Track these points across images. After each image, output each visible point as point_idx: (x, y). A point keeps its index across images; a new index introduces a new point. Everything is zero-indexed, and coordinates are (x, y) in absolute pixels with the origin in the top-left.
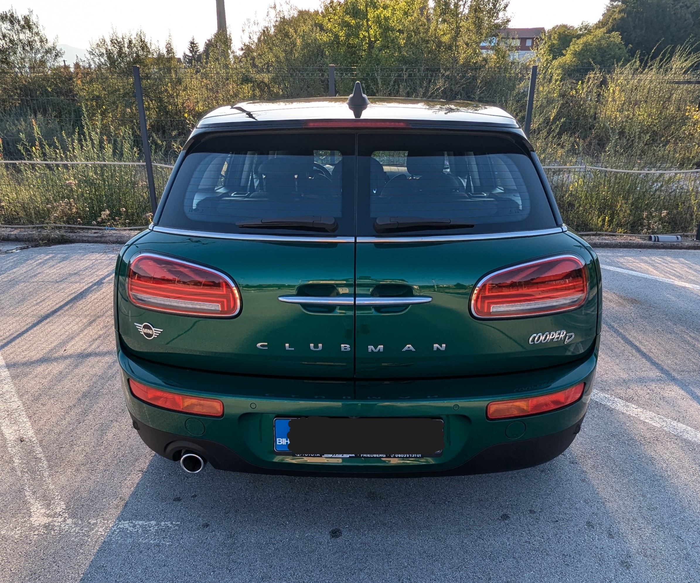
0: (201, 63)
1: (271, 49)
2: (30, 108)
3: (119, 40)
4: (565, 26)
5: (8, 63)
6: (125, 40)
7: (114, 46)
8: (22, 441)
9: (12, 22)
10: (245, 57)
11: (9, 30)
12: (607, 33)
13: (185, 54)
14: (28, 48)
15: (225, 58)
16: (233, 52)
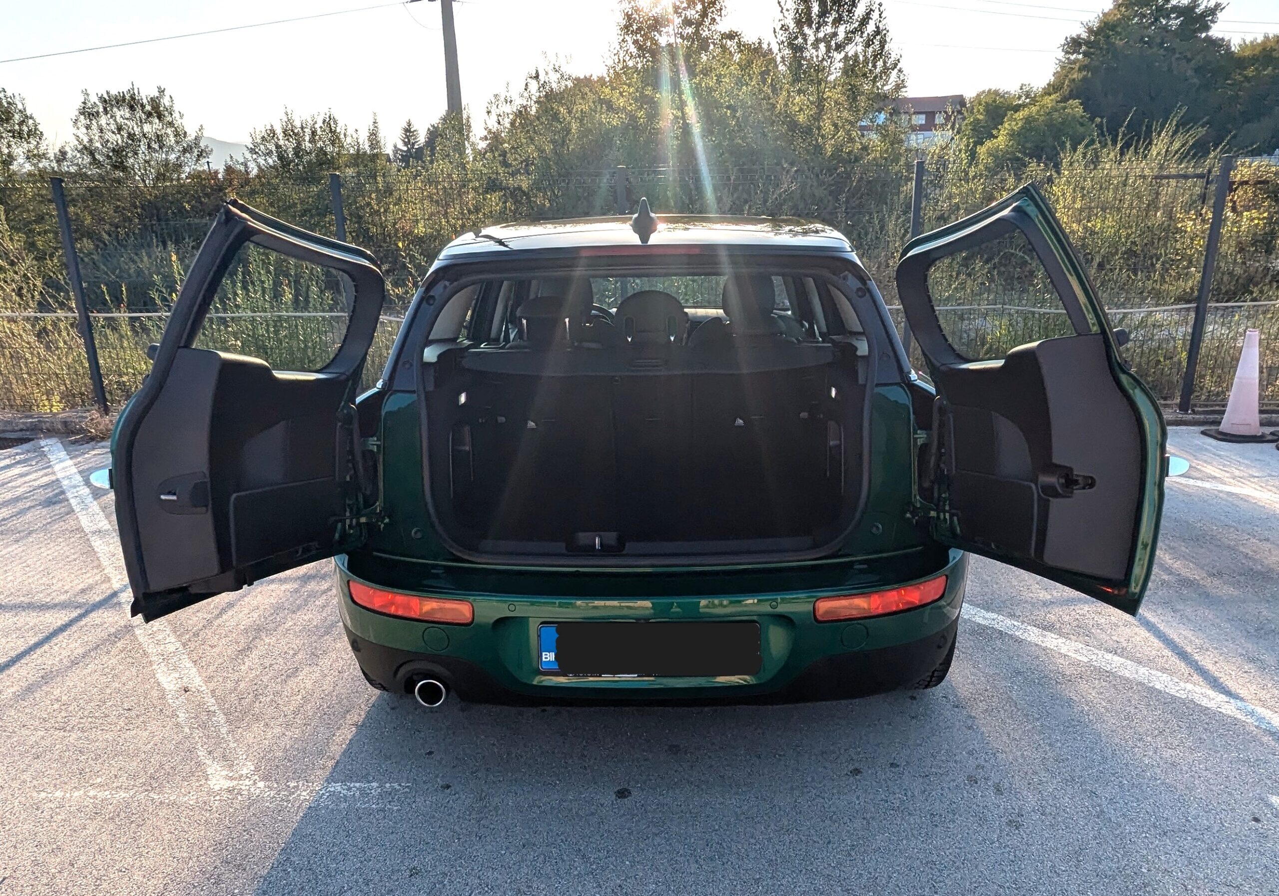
0: (424, 162)
1: (532, 139)
2: (157, 237)
3: (296, 131)
4: (996, 93)
5: (124, 169)
6: (305, 130)
7: (288, 139)
8: (186, 691)
9: (132, 108)
10: (492, 151)
11: (127, 119)
12: (1060, 102)
13: (395, 147)
14: (156, 146)
15: (460, 154)
16: (473, 144)
